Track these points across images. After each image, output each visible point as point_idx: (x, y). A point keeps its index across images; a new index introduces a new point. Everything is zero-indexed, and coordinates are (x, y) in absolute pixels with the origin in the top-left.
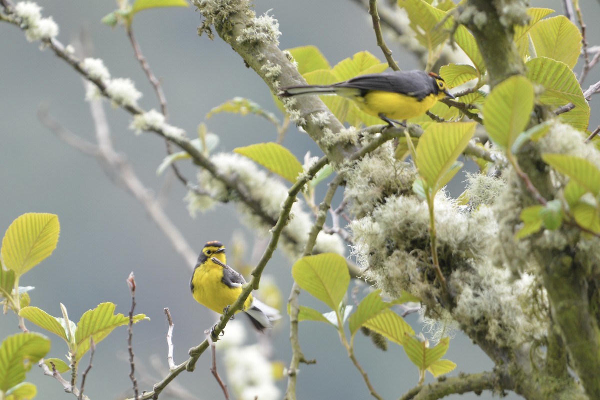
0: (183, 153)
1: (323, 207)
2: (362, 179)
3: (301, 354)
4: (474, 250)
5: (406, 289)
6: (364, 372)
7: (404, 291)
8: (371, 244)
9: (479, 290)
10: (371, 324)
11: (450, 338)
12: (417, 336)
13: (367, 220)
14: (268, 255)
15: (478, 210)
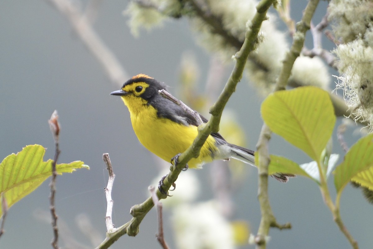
1: (301, 28)
3: (271, 216)
6: (354, 240)
8: (363, 74)
10: (362, 179)
13: (358, 45)
14: (231, 88)
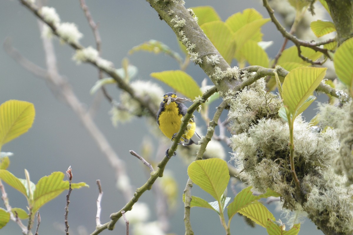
0: (110, 80)
1: (212, 124)
2: (242, 105)
3: (191, 231)
4: (321, 160)
5: (270, 186)
7: (268, 188)
8: (246, 152)
9: (324, 190)
10: (243, 211)
11: (301, 223)
12: (277, 221)
13: (244, 135)
15: (325, 131)
